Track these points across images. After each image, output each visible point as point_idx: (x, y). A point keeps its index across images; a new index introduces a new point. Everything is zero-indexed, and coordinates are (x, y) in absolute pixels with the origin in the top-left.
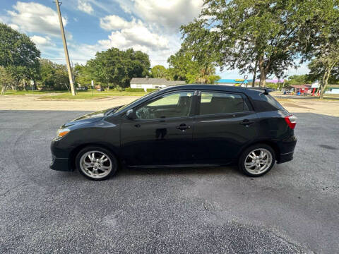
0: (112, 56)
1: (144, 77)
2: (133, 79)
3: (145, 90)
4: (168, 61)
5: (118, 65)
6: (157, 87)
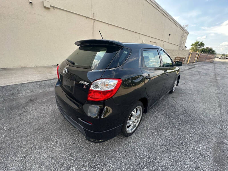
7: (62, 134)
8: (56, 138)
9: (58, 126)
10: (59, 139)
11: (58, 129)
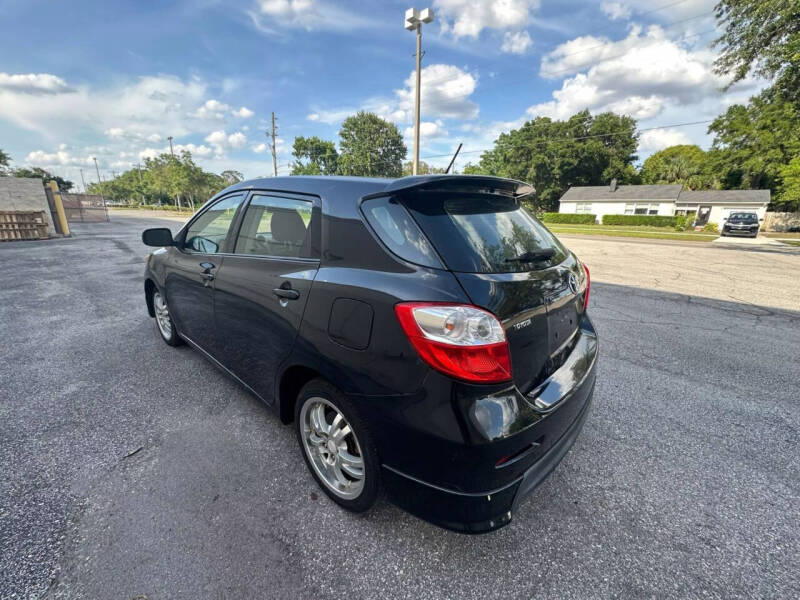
0: (529, 139)
1: (608, 183)
2: (572, 190)
3: (599, 219)
4: (714, 127)
5: (539, 158)
6: (638, 211)
7: (586, 488)
8: (605, 498)
9: (572, 524)
10: (601, 489)
11: (579, 515)
